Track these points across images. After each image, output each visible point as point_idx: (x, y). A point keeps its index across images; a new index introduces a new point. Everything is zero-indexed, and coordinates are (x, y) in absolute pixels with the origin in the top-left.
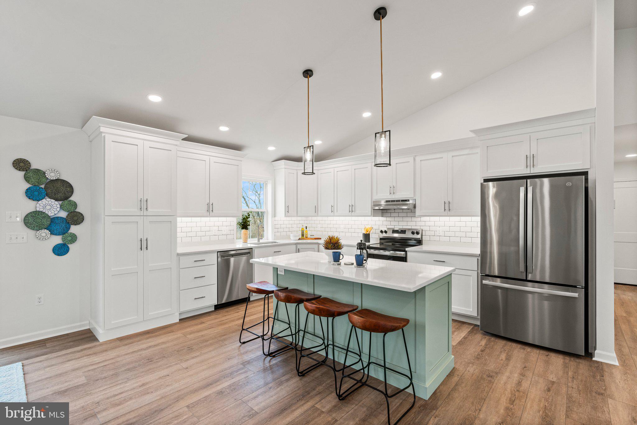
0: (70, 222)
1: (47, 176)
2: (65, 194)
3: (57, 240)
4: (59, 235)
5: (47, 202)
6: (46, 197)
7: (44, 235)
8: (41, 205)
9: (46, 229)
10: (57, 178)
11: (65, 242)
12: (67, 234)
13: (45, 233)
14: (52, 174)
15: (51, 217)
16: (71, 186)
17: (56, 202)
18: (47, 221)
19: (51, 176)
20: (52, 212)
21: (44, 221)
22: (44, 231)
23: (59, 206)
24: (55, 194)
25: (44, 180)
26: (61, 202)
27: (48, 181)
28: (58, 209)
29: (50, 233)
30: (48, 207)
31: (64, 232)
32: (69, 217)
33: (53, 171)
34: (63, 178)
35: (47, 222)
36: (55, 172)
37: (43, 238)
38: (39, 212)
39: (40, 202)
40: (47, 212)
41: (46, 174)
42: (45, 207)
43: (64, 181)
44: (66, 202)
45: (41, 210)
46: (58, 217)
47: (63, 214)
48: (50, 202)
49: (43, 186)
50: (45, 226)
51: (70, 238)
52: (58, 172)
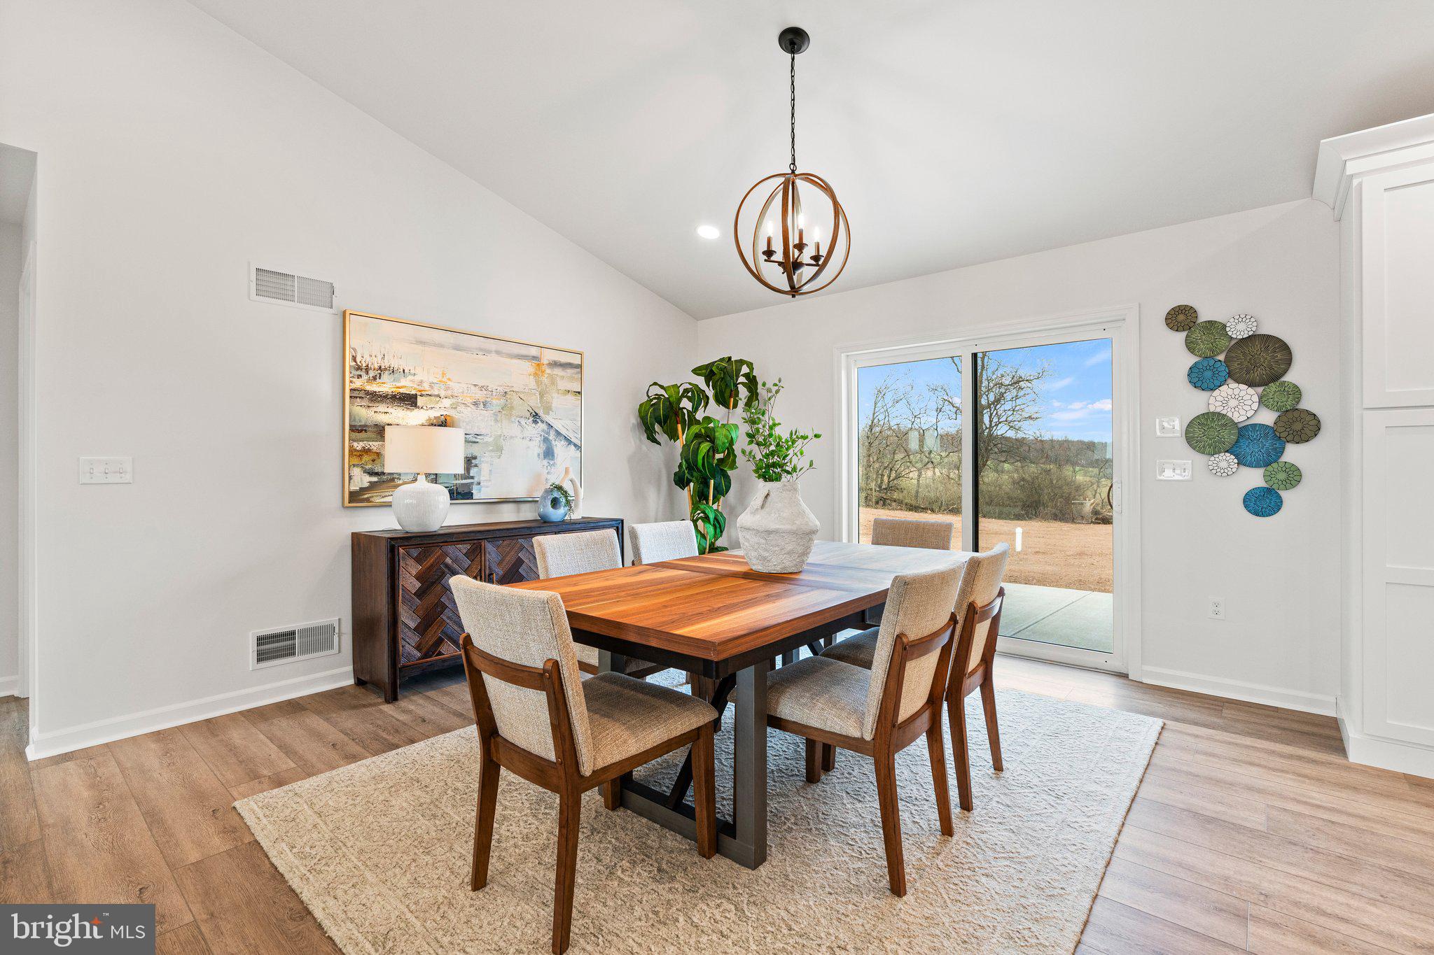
0: (1284, 435)
1: (1230, 333)
2: (1271, 368)
3: (1254, 478)
4: (1257, 466)
5: (1230, 392)
6: (1229, 381)
7: (1224, 464)
8: (1219, 398)
9: (1227, 451)
10: (1251, 333)
11: (1271, 483)
12: (1275, 465)
13: (1226, 460)
14: (1241, 326)
15: (1240, 426)
16: (1284, 348)
17: (1251, 391)
18: (1230, 434)
19: (1239, 331)
20: (1242, 412)
21: (1225, 433)
22: (1224, 457)
23: (1256, 398)
24: (1248, 372)
25: (1224, 343)
26: (1260, 389)
27: (1233, 342)
28: (1255, 406)
29: (1236, 461)
30: (1233, 403)
31: (1269, 459)
32: (1281, 424)
33: (1242, 318)
34: (1267, 329)
35: (1230, 437)
36: (1248, 321)
37: (1222, 471)
38: (1214, 413)
39: (1216, 393)
40: (1230, 415)
41: (1228, 329)
42: (1225, 403)
43: (1269, 337)
44: (1273, 387)
45: (1218, 410)
46: (1256, 424)
47: (1268, 418)
48: (1237, 392)
49: (1222, 357)
50: (1227, 446)
51: (1282, 476)
52: (1253, 320)
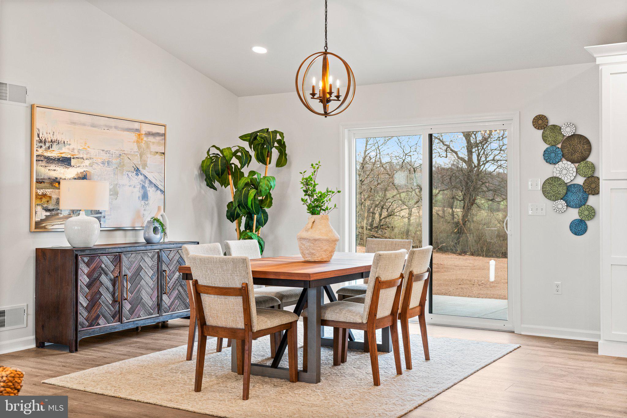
0: (587, 190)
1: (563, 133)
2: (582, 153)
3: (574, 214)
4: (576, 207)
5: (563, 165)
6: (563, 159)
7: (560, 206)
8: (558, 169)
9: (562, 199)
10: (573, 133)
11: (582, 217)
12: (583, 207)
13: (561, 204)
14: (568, 129)
15: (568, 184)
16: (588, 142)
17: (573, 165)
18: (563, 189)
19: (567, 132)
20: (569, 177)
21: (560, 189)
22: (560, 202)
23: (575, 170)
24: (572, 155)
25: (560, 138)
26: (577, 165)
27: (565, 138)
28: (575, 174)
29: (566, 204)
30: (564, 172)
31: (581, 203)
32: (586, 184)
33: (568, 125)
34: (579, 132)
35: (562, 190)
36: (571, 126)
37: (559, 210)
38: (555, 177)
39: (557, 166)
40: (563, 178)
41: (562, 130)
42: (561, 172)
43: (581, 136)
44: (583, 163)
45: (558, 175)
46: (575, 184)
47: (580, 181)
48: (566, 165)
49: (559, 146)
50: (561, 196)
51: (586, 213)
52: (573, 126)
